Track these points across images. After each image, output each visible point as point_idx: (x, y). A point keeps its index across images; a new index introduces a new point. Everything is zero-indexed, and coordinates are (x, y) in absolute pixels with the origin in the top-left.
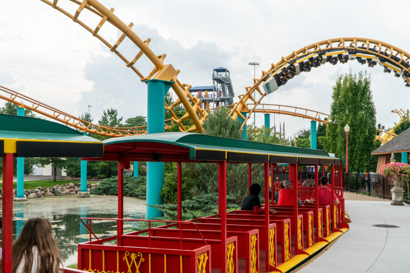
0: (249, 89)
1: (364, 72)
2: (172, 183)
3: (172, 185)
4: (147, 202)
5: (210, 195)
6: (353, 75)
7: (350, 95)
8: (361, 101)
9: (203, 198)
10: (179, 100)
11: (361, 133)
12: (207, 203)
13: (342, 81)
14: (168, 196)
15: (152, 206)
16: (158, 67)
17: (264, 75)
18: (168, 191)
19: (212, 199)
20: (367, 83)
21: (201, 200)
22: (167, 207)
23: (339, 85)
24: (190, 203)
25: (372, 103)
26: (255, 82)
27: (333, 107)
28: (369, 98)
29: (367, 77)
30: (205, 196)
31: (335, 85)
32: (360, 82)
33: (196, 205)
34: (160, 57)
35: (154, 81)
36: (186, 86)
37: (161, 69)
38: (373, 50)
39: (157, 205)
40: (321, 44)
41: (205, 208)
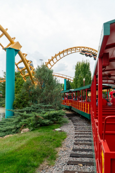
0: (47, 63)
1: (87, 60)
2: (19, 99)
3: (19, 100)
4: (6, 108)
5: (39, 104)
6: (84, 61)
7: (83, 68)
8: (87, 70)
9: (35, 106)
10: (21, 60)
11: (87, 82)
12: (37, 109)
13: (78, 63)
14: (17, 105)
15: (9, 110)
16: (12, 43)
17: (52, 58)
18: (17, 103)
19: (40, 107)
20: (89, 64)
21: (34, 107)
22: (18, 111)
23: (77, 65)
24: (29, 109)
25: (90, 71)
26: (49, 61)
27: (75, 73)
28: (89, 70)
29: (89, 62)
30: (36, 105)
31: (76, 65)
32: (86, 63)
33: (32, 109)
34: (13, 38)
35: (10, 48)
36: (25, 54)
37: (13, 44)
38: (91, 52)
39: (12, 110)
40: (74, 48)
41: (37, 111)
